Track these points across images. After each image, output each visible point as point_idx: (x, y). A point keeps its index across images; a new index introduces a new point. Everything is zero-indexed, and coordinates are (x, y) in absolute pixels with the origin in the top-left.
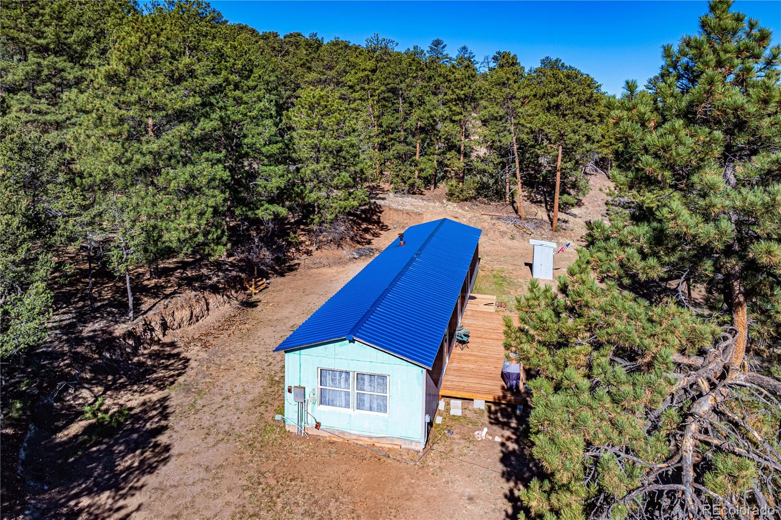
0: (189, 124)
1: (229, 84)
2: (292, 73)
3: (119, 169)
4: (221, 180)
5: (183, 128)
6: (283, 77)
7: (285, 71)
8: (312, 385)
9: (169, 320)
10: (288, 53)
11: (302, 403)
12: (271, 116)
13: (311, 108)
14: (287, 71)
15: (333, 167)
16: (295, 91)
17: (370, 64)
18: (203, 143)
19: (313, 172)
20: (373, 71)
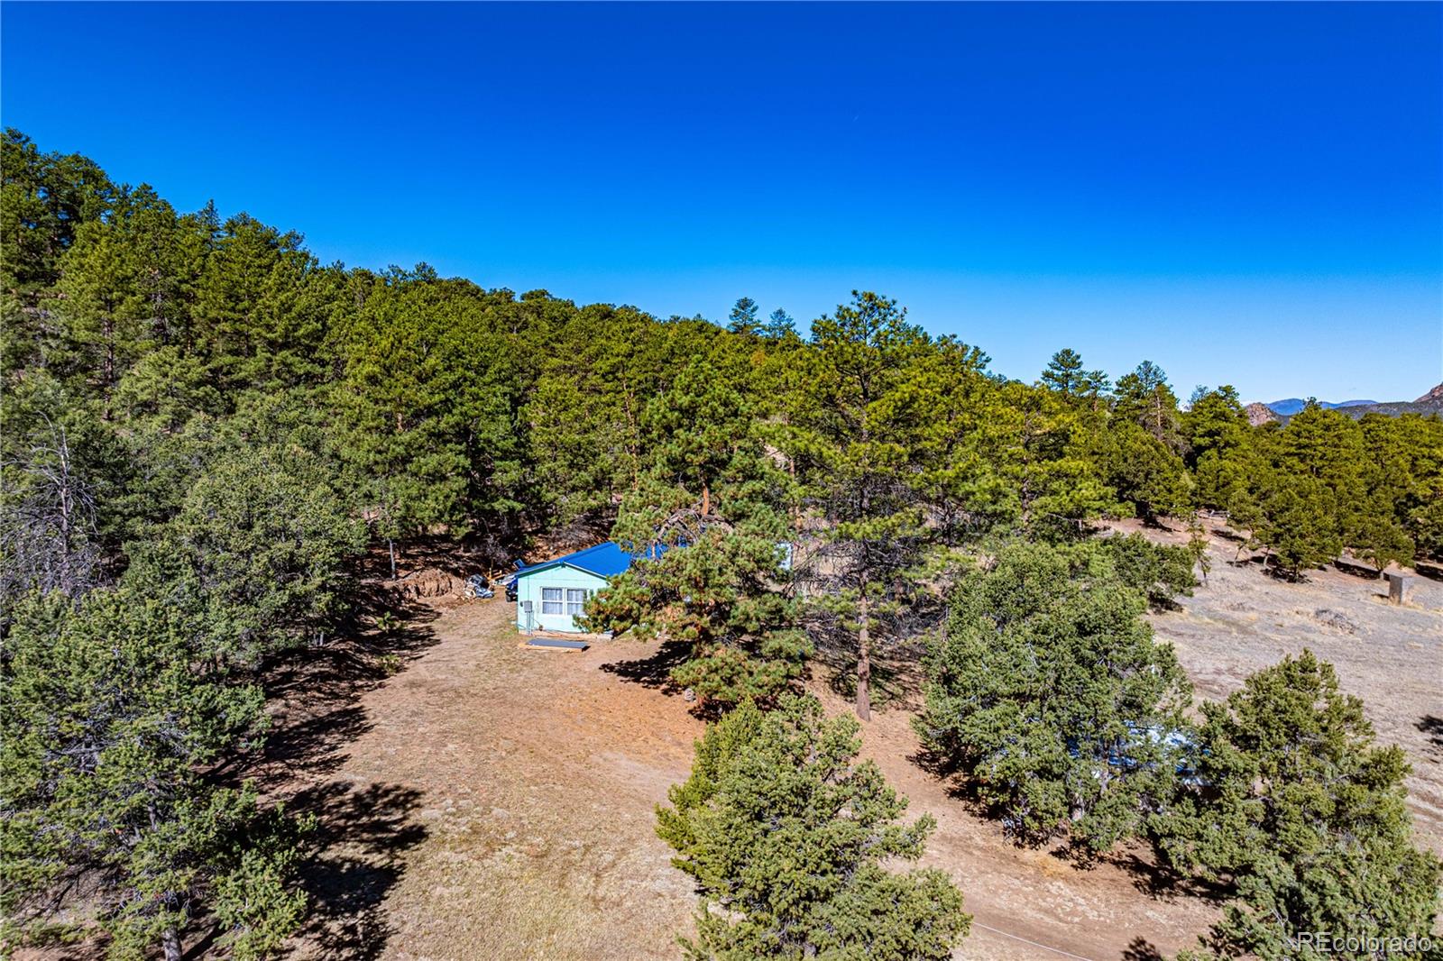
0: (435, 419)
1: (465, 380)
2: (531, 355)
3: (379, 457)
4: (463, 468)
5: (432, 422)
6: (519, 361)
7: (523, 352)
8: (537, 599)
9: (421, 587)
10: (525, 326)
11: (530, 612)
12: (506, 412)
13: (548, 403)
14: (524, 352)
15: (571, 465)
16: (535, 379)
17: (625, 347)
18: (438, 436)
19: (549, 469)
20: (631, 355)
